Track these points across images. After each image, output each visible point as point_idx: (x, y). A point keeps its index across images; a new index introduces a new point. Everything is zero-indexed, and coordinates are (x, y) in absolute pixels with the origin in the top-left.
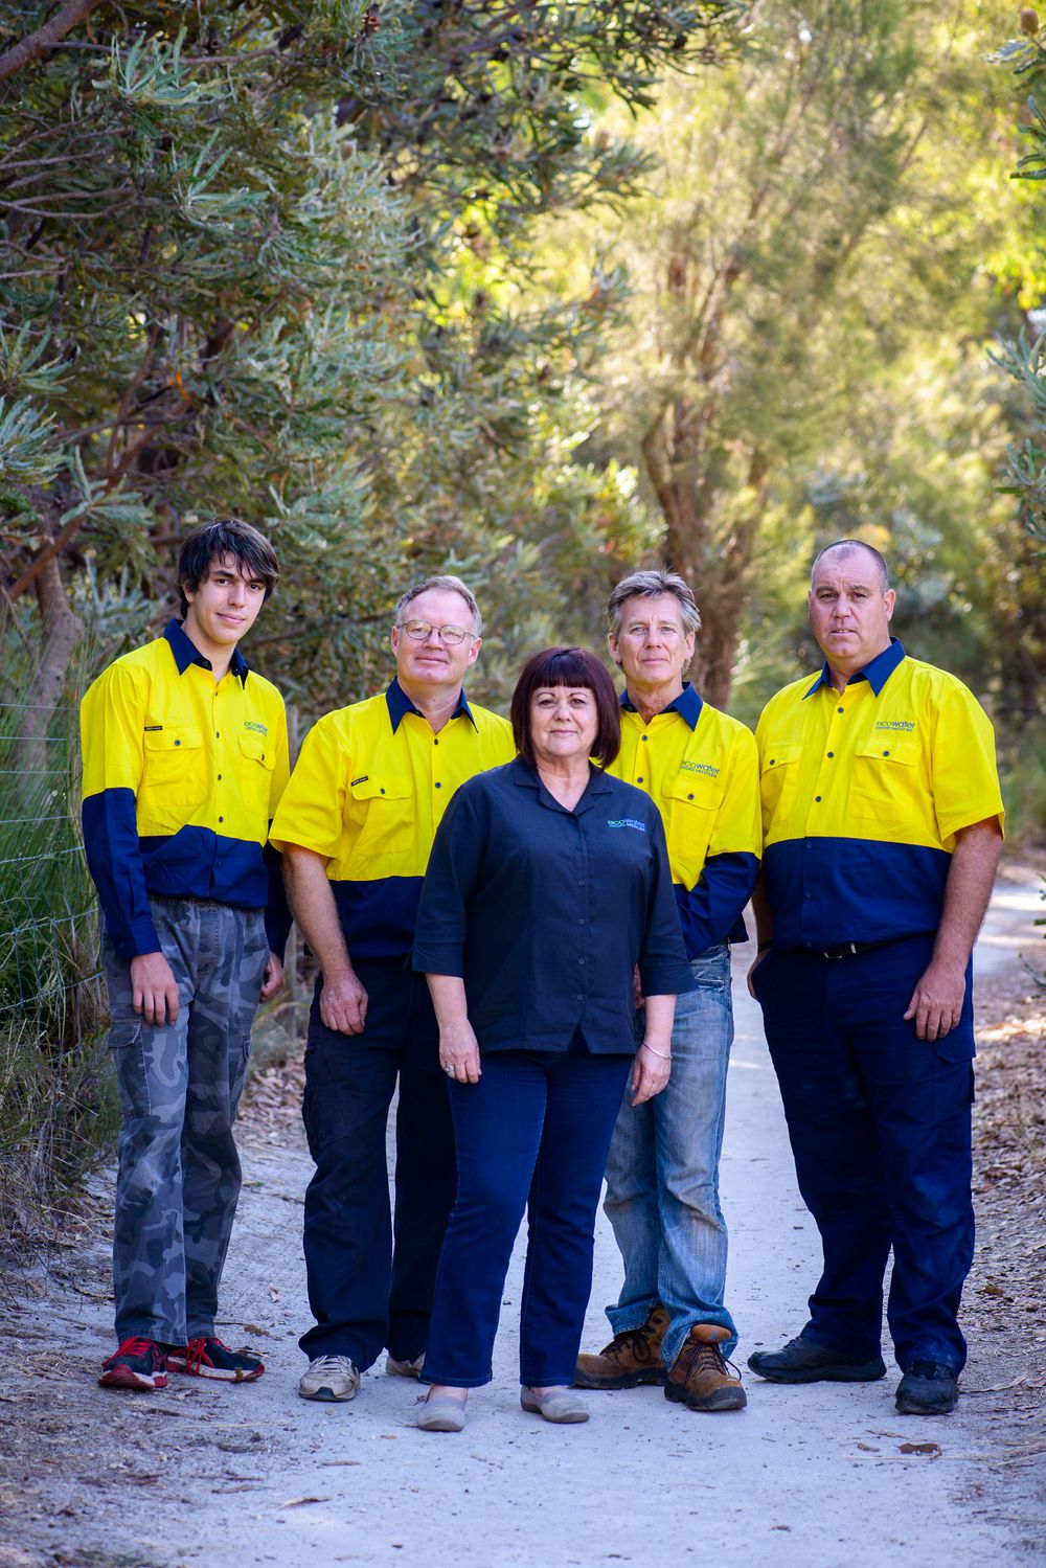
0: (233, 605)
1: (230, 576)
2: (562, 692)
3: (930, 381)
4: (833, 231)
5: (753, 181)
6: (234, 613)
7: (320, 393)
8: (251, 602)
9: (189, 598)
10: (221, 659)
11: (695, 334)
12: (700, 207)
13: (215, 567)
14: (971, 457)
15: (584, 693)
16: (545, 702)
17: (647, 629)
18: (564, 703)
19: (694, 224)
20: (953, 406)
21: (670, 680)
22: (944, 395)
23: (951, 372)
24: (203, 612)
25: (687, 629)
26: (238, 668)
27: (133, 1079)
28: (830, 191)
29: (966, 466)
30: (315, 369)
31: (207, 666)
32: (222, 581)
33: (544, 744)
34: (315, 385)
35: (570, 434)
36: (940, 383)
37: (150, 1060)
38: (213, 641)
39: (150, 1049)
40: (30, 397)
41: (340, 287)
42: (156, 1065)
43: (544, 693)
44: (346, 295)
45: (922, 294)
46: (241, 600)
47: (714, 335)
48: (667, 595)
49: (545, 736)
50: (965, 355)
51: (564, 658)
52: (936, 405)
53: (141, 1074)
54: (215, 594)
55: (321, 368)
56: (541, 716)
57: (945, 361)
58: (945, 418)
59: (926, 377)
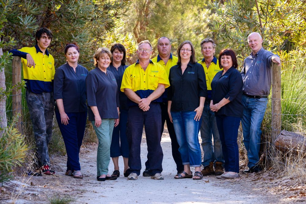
0: (46, 42)
1: (45, 37)
3: (192, 18)
6: (46, 43)
7: (82, 15)
8: (49, 41)
9: (38, 41)
10: (44, 51)
11: (144, 7)
14: (201, 35)
16: (223, 58)
17: (206, 48)
18: (226, 58)
21: (211, 56)
23: (196, 16)
24: (41, 43)
25: (213, 48)
26: (47, 53)
27: (38, 124)
29: (200, 37)
30: (80, 10)
31: (42, 52)
34: (81, 13)
37: (41, 120)
38: (43, 48)
39: (40, 118)
40: (32, 15)
42: (41, 121)
46: (47, 41)
47: (148, 7)
48: (210, 42)
50: (199, 12)
53: (39, 123)
54: (43, 40)
57: (195, 14)
58: (195, 26)
59: (190, 17)
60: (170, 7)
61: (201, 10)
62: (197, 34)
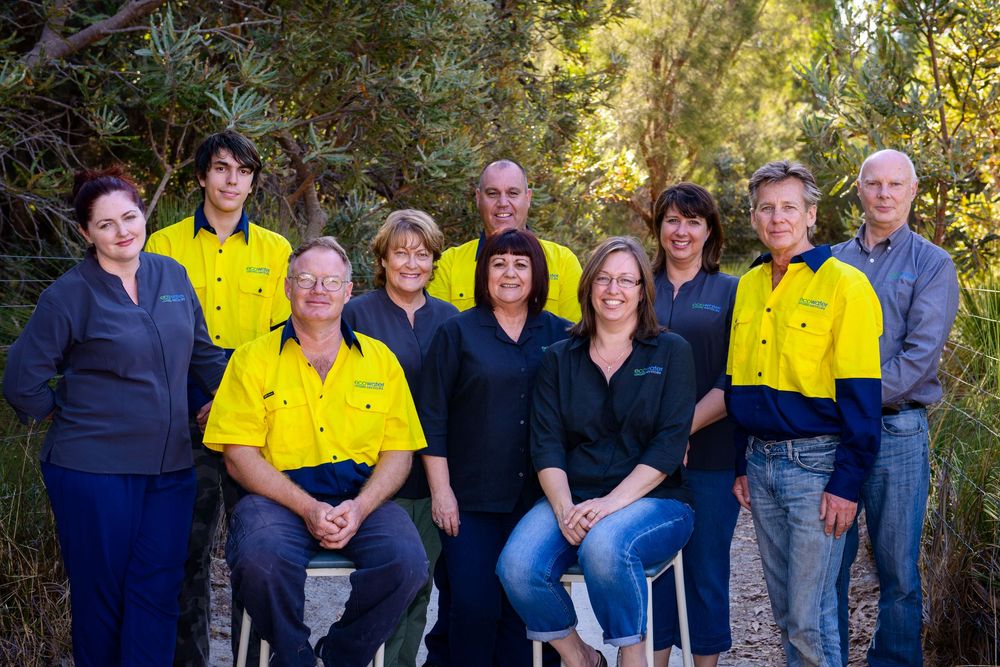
0: (230, 184)
1: (226, 164)
2: (510, 258)
3: (773, 119)
4: (726, 43)
5: (691, 21)
6: (231, 189)
7: (439, 96)
8: (242, 181)
9: (203, 183)
11: (662, 89)
12: (666, 32)
13: (215, 159)
14: (790, 150)
15: (524, 260)
16: (499, 265)
17: (772, 208)
18: (511, 265)
19: (664, 39)
20: (782, 129)
21: (795, 245)
22: (779, 125)
23: (782, 115)
24: (210, 191)
25: (809, 204)
28: (726, 24)
29: (788, 154)
30: (436, 83)
32: (221, 169)
33: (497, 294)
34: (437, 92)
35: (604, 133)
36: (777, 120)
41: (451, 42)
43: (498, 259)
44: (456, 47)
45: (766, 72)
46: (235, 181)
47: (671, 91)
48: (791, 180)
49: (497, 287)
50: (788, 108)
51: (513, 235)
52: (775, 129)
54: (217, 178)
55: (440, 83)
56: (496, 273)
57: (779, 110)
58: (778, 134)
59: (771, 117)
60: (720, 92)
61: (791, 104)
62: (782, 149)
